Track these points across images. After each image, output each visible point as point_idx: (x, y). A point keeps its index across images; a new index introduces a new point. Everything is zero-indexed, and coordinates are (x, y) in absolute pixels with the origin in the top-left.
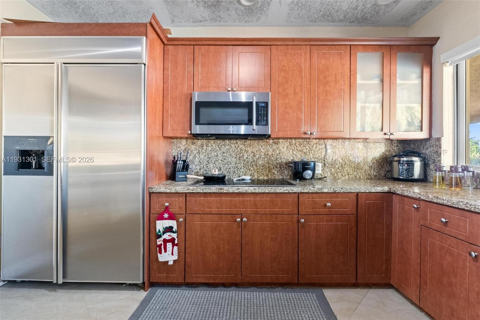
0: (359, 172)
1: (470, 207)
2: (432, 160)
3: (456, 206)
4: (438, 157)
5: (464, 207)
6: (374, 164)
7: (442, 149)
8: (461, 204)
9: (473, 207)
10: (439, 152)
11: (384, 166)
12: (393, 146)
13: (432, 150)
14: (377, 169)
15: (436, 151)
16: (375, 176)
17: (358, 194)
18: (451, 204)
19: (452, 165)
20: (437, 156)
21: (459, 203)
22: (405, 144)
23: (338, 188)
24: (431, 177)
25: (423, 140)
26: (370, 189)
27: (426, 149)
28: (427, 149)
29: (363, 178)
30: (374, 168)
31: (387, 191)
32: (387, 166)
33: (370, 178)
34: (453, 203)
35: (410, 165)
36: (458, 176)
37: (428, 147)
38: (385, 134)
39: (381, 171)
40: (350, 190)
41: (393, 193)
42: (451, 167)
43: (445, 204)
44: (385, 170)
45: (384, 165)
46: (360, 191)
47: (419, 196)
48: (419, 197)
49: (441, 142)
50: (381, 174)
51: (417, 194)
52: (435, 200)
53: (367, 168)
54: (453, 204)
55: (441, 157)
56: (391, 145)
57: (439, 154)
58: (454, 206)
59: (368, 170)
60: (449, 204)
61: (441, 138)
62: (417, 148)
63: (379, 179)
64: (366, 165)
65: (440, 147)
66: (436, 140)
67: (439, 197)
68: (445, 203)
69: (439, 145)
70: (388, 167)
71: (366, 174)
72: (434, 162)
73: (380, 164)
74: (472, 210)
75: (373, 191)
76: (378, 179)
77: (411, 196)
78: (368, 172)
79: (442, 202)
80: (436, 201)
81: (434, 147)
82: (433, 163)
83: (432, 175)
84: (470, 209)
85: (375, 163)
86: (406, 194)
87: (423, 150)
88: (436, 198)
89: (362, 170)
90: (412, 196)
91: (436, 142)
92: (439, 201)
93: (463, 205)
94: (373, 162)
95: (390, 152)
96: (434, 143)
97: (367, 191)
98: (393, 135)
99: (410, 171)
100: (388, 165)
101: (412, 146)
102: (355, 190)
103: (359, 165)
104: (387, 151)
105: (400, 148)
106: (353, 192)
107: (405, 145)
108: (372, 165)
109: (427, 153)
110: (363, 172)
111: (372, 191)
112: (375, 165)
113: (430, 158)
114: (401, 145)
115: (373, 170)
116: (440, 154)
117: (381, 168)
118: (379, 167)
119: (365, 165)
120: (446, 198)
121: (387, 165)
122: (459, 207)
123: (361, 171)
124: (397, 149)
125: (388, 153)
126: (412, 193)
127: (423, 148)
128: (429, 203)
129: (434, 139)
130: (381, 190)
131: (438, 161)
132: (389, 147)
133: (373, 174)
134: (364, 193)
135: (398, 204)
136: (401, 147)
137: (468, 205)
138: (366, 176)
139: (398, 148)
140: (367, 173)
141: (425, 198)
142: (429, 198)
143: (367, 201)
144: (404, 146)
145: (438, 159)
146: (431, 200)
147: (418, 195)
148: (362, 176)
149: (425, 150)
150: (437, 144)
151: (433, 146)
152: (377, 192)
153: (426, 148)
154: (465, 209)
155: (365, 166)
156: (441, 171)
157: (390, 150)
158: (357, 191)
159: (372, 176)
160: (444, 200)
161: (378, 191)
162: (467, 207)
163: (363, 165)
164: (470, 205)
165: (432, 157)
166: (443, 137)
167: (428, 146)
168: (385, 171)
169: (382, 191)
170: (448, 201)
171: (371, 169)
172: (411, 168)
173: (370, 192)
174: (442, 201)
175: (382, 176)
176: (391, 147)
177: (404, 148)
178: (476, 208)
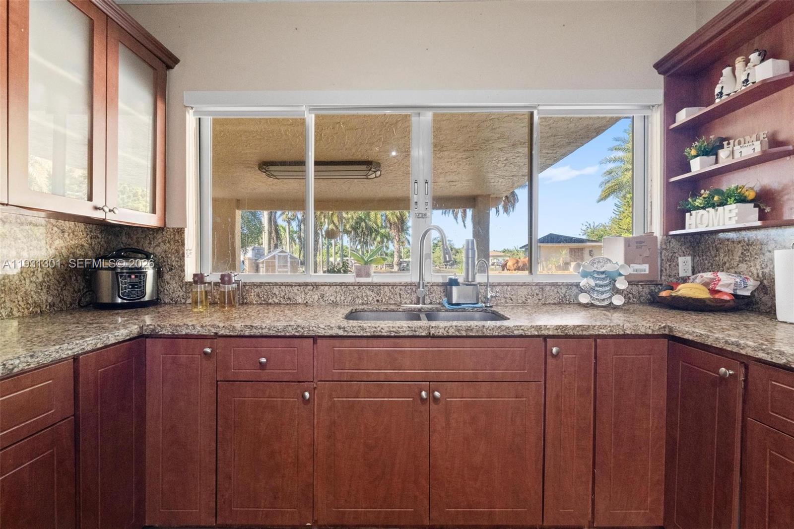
0: (7, 299)
1: (302, 331)
2: (168, 264)
3: (283, 334)
4: (179, 261)
5: (293, 333)
6: (48, 276)
7: (186, 247)
8: (290, 329)
9: (307, 329)
10: (181, 252)
11: (71, 279)
12: (88, 237)
13: (167, 249)
14: (55, 289)
15: (176, 250)
16: (50, 306)
17: (76, 358)
18: (274, 332)
19: (195, 273)
20: (177, 259)
21: (287, 329)
22: (110, 234)
23: (18, 358)
24: (167, 295)
25: (148, 229)
26: (104, 339)
27: (156, 246)
28: (158, 245)
29: (21, 314)
30: (49, 288)
31: (136, 335)
32: (76, 280)
33: (39, 312)
34: (278, 330)
35: (140, 276)
36: (230, 290)
37: (160, 243)
38: (96, 208)
39: (65, 293)
40: (58, 352)
41: (147, 336)
42: (195, 275)
43: (265, 334)
44: (74, 287)
45: (70, 277)
46: (84, 349)
47: (215, 331)
48: (215, 333)
49: (184, 235)
50: (65, 299)
51: (209, 327)
52: (247, 331)
53: (28, 286)
54: (277, 332)
55: (184, 260)
56: (85, 235)
57: (181, 256)
58: (279, 334)
59: (32, 293)
60: (272, 333)
61: (184, 228)
62: (136, 244)
63: (61, 311)
64: (28, 281)
65: (183, 245)
66: (174, 231)
67: (254, 325)
68: (266, 332)
69: (180, 241)
70: (79, 281)
71: (28, 303)
72: (172, 269)
73: (62, 275)
74: (306, 334)
75: (112, 340)
76: (58, 311)
77: (196, 333)
78: (32, 297)
79: (259, 332)
80: (248, 333)
81: (172, 243)
82: (170, 271)
83: (167, 291)
84: (302, 333)
85: (52, 274)
86: (184, 333)
87: (149, 248)
88: (249, 328)
89: (16, 293)
90: (200, 333)
91: (175, 234)
92: (255, 332)
93: (292, 329)
94: (45, 271)
95: (82, 249)
96: (172, 236)
97: (99, 346)
98: (114, 212)
99: (140, 287)
100: (79, 277)
101: (124, 238)
102: (71, 350)
103: (7, 281)
104: (77, 247)
105: (101, 241)
106: (64, 356)
107: (110, 237)
108: (44, 278)
109: (157, 254)
110: (20, 299)
111: (110, 343)
112: (50, 280)
113: (165, 262)
114: (103, 236)
115: (45, 291)
116: (183, 256)
117: (64, 286)
118: (59, 283)
119: (25, 279)
120: (266, 325)
121: (77, 278)
122: (287, 334)
123: (13, 296)
124: (96, 243)
125: (79, 250)
126: (199, 329)
127: (150, 243)
128: (238, 339)
129: (172, 230)
130: (127, 335)
131: (179, 266)
132: (81, 239)
133: (47, 301)
134: (93, 351)
135: (162, 356)
136: (103, 239)
137: (299, 329)
138: (28, 309)
139: (98, 243)
140: (30, 301)
141: (229, 331)
142: (236, 330)
143: (100, 371)
144: (108, 238)
145: (179, 264)
146: (239, 334)
147: (211, 329)
148: (15, 309)
149: (154, 249)
150: (177, 239)
151: (169, 242)
152: (119, 343)
153: (155, 244)
154: (295, 335)
155: (23, 282)
156: (203, 283)
157: (82, 246)
158: (76, 350)
159: (44, 307)
160: (262, 329)
161: (121, 338)
162: (297, 332)
163: (20, 281)
164: (302, 328)
165: (167, 261)
166: (186, 227)
167: (160, 240)
168: (74, 291)
169: (128, 338)
170: (269, 329)
171: (42, 289)
172: (142, 281)
173: (106, 347)
174: (260, 330)
175: (68, 303)
176: (85, 237)
177: (108, 242)
178: (309, 331)
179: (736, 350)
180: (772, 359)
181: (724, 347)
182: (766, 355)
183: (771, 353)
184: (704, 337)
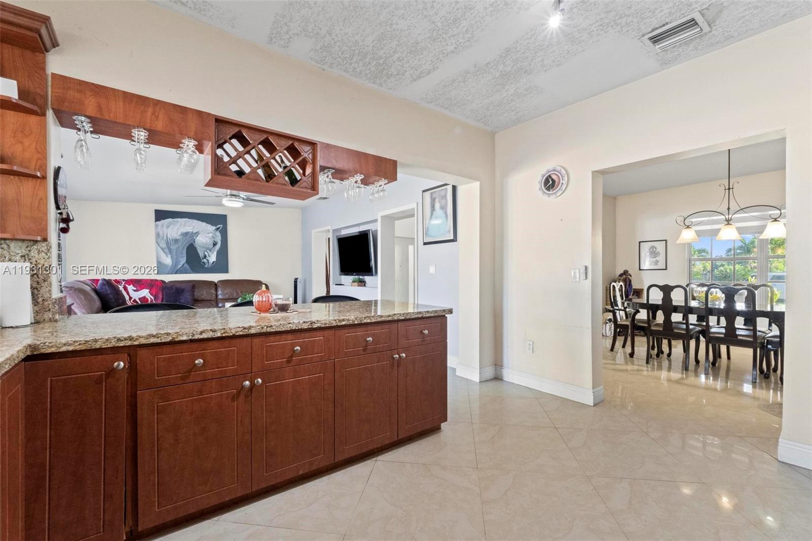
179: (129, 343)
180: (161, 340)
181: (116, 345)
182: (157, 339)
183: (160, 336)
184: (90, 343)
